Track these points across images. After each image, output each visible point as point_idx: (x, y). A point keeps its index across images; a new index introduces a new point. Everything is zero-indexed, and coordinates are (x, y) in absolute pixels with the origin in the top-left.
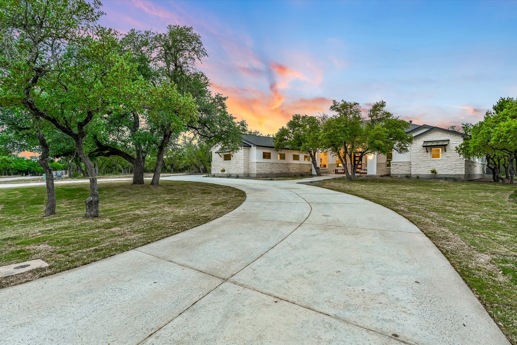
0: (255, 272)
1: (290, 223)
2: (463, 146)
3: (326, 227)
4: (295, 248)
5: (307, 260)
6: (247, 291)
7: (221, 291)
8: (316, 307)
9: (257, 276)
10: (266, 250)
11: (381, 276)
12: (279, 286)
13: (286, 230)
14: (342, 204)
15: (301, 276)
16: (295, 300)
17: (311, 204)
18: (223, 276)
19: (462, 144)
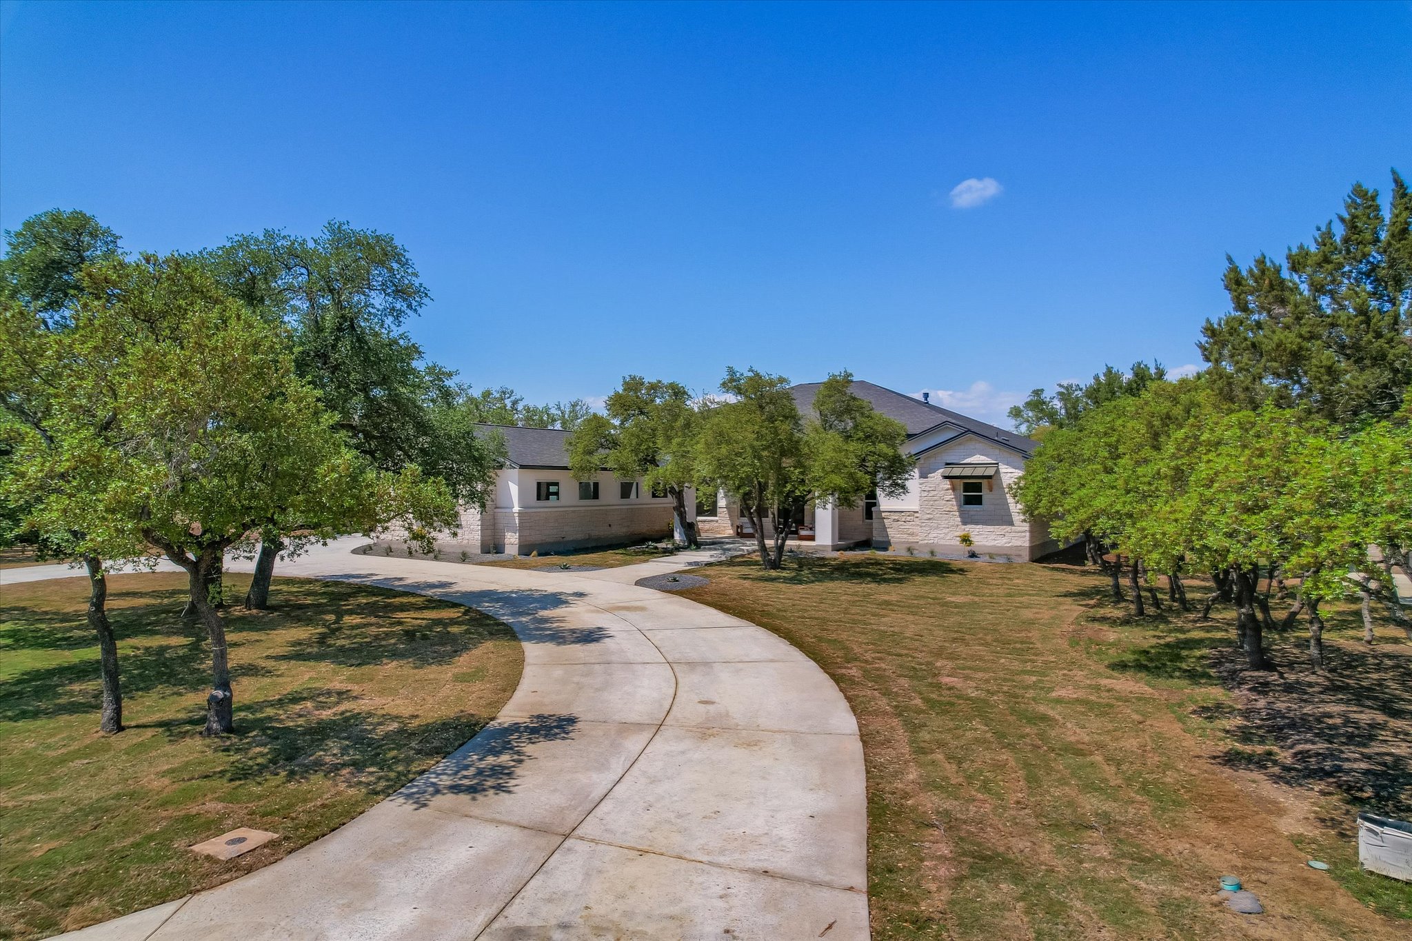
0: (604, 822)
1: (639, 727)
2: (1022, 484)
3: (705, 731)
4: (654, 780)
5: (675, 798)
6: (601, 847)
7: (569, 850)
8: (687, 856)
9: (608, 827)
10: (610, 787)
11: (771, 813)
12: (641, 837)
13: (634, 744)
14: (740, 665)
15: (669, 822)
16: (664, 850)
17: (674, 665)
18: (561, 831)
19: (1020, 478)
